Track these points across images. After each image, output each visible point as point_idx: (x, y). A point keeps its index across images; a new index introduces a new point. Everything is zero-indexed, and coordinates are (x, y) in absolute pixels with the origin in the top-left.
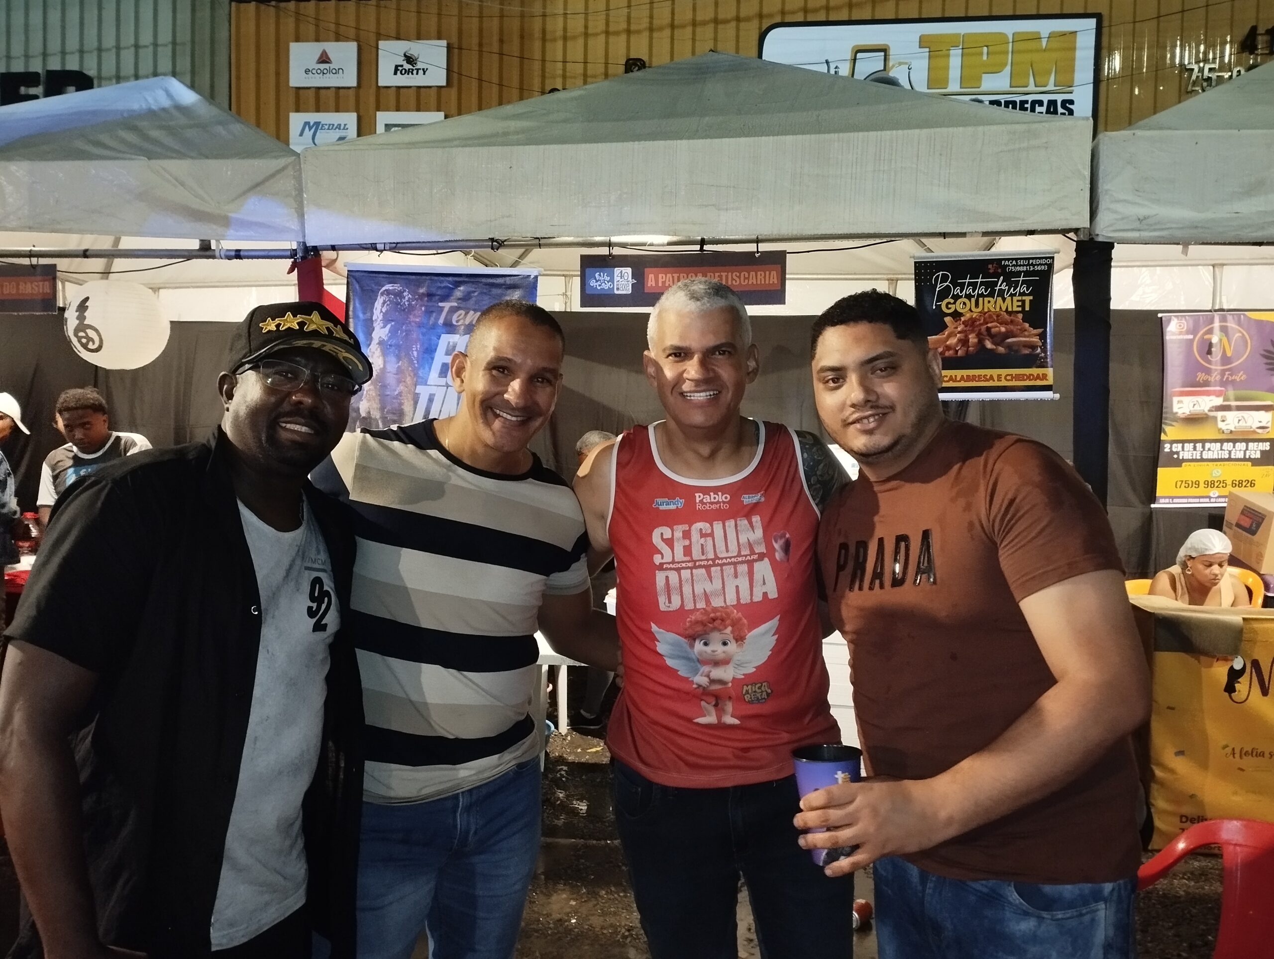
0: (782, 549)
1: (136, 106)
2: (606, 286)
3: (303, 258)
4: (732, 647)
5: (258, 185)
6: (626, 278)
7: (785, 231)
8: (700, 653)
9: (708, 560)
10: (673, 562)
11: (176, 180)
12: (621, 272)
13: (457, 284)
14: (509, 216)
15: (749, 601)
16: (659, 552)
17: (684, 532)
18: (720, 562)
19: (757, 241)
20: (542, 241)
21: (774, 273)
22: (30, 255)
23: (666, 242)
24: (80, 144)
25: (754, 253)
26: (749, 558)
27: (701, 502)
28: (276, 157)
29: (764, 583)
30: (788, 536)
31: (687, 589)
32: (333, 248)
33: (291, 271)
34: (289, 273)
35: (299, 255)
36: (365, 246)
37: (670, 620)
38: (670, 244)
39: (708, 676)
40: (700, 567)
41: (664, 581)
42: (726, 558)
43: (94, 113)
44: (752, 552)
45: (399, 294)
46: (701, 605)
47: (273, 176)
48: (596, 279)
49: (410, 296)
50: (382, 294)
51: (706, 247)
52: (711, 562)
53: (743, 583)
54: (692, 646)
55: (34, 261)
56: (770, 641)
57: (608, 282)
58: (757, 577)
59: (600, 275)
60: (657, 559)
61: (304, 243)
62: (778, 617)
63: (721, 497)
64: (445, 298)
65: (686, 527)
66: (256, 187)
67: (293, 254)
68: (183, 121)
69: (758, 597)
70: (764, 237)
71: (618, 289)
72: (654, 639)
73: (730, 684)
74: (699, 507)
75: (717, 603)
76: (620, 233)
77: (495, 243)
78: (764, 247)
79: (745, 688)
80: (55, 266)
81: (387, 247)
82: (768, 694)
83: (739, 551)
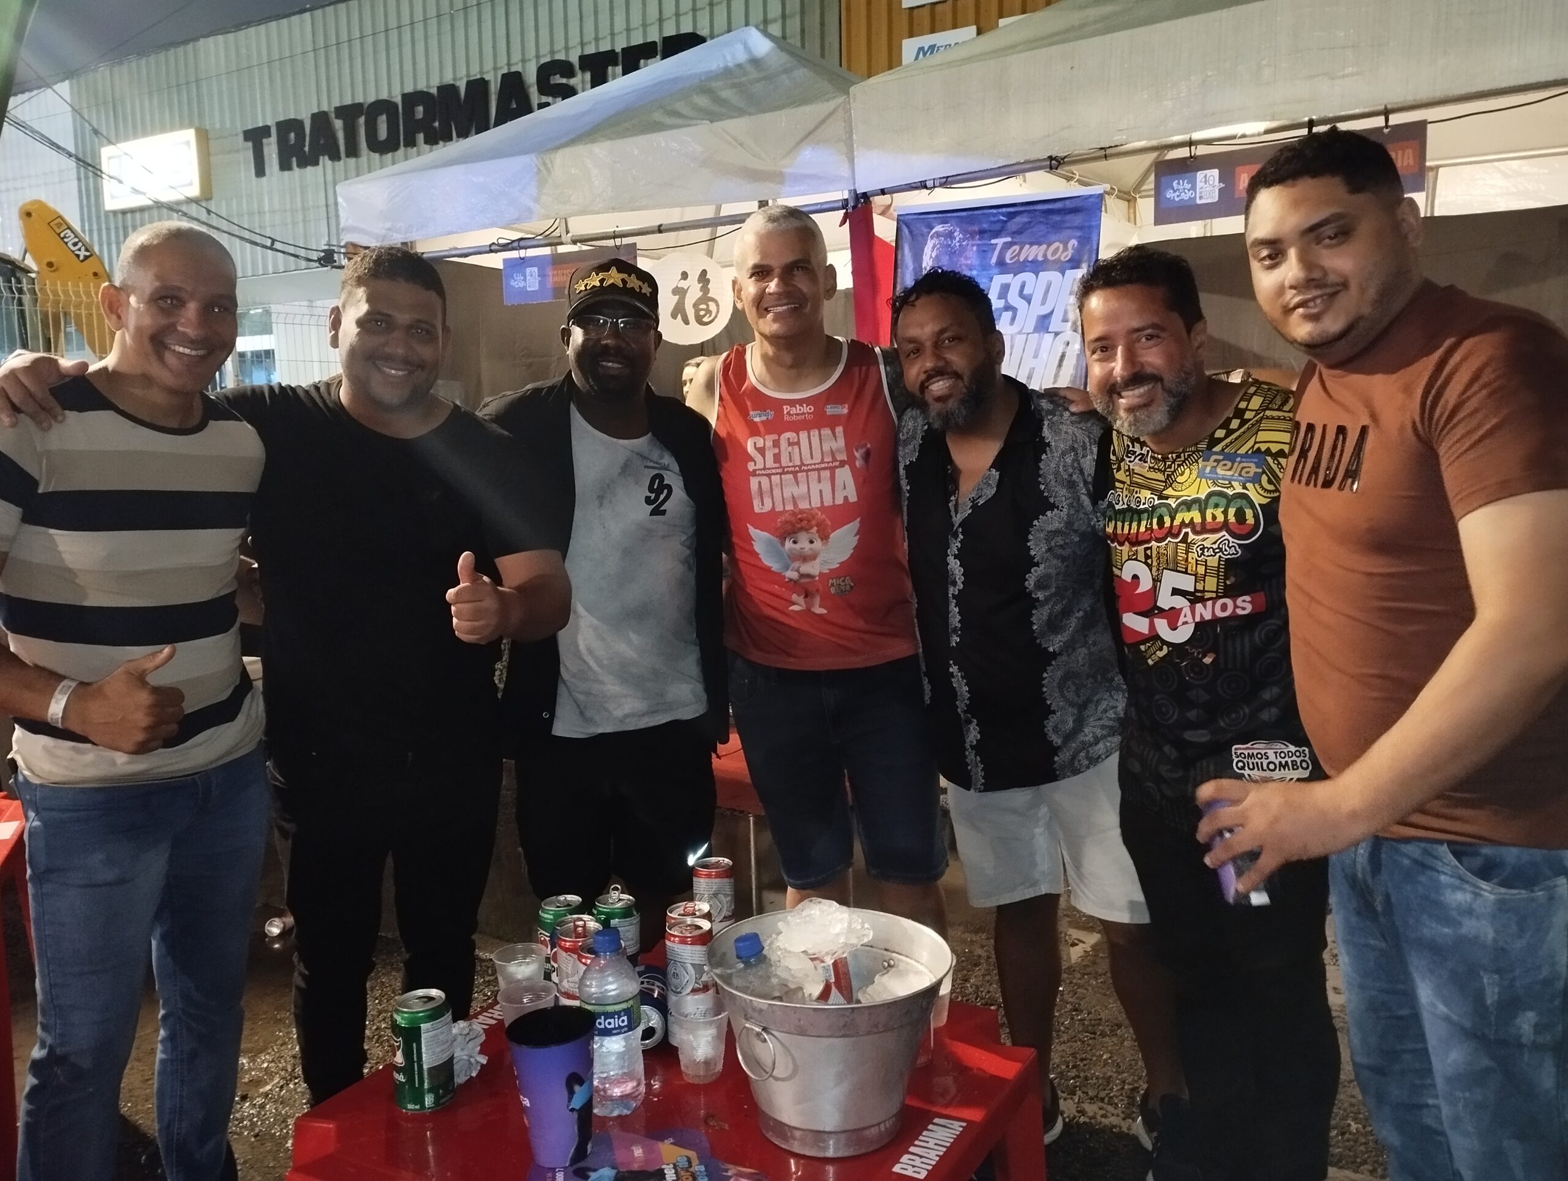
0: (863, 458)
1: (714, 67)
2: (1186, 196)
3: (854, 207)
4: (818, 544)
5: (810, 133)
6: (1211, 183)
7: (1424, 95)
8: (791, 550)
9: (795, 467)
10: (764, 469)
11: (736, 140)
12: (1206, 176)
13: (1011, 216)
14: (1069, 127)
15: (831, 504)
16: (752, 459)
17: (774, 441)
18: (805, 468)
19: (1386, 113)
20: (1109, 151)
21: (1409, 152)
22: (614, 236)
23: (1262, 130)
24: (658, 116)
25: (1381, 129)
26: (831, 464)
27: (788, 413)
28: (828, 100)
29: (845, 488)
30: (869, 446)
31: (777, 492)
32: (883, 192)
33: (843, 223)
34: (840, 226)
35: (851, 204)
36: (914, 185)
37: (765, 521)
38: (1267, 132)
39: (798, 571)
40: (788, 472)
41: (757, 486)
42: (811, 465)
43: (675, 80)
44: (834, 460)
45: (950, 235)
46: (790, 507)
47: (823, 122)
48: (1173, 188)
49: (961, 236)
50: (932, 238)
51: (1315, 130)
52: (797, 469)
53: (826, 487)
54: (783, 544)
55: (618, 241)
56: (854, 541)
57: (1189, 190)
58: (839, 482)
59: (1179, 183)
60: (751, 467)
61: (855, 191)
62: (859, 519)
63: (806, 409)
64: (997, 234)
65: (775, 437)
66: (808, 137)
67: (845, 204)
68: (754, 74)
69: (839, 501)
70: (1395, 106)
71: (1201, 198)
72: (750, 539)
73: (817, 578)
74: (787, 418)
75: (803, 505)
76: (1202, 127)
77: (1053, 162)
78: (1395, 119)
79: (830, 581)
80: (635, 244)
81: (937, 183)
82: (851, 587)
83: (823, 459)
